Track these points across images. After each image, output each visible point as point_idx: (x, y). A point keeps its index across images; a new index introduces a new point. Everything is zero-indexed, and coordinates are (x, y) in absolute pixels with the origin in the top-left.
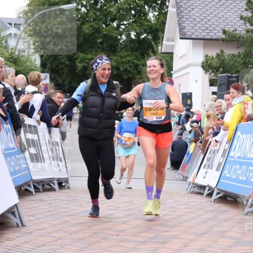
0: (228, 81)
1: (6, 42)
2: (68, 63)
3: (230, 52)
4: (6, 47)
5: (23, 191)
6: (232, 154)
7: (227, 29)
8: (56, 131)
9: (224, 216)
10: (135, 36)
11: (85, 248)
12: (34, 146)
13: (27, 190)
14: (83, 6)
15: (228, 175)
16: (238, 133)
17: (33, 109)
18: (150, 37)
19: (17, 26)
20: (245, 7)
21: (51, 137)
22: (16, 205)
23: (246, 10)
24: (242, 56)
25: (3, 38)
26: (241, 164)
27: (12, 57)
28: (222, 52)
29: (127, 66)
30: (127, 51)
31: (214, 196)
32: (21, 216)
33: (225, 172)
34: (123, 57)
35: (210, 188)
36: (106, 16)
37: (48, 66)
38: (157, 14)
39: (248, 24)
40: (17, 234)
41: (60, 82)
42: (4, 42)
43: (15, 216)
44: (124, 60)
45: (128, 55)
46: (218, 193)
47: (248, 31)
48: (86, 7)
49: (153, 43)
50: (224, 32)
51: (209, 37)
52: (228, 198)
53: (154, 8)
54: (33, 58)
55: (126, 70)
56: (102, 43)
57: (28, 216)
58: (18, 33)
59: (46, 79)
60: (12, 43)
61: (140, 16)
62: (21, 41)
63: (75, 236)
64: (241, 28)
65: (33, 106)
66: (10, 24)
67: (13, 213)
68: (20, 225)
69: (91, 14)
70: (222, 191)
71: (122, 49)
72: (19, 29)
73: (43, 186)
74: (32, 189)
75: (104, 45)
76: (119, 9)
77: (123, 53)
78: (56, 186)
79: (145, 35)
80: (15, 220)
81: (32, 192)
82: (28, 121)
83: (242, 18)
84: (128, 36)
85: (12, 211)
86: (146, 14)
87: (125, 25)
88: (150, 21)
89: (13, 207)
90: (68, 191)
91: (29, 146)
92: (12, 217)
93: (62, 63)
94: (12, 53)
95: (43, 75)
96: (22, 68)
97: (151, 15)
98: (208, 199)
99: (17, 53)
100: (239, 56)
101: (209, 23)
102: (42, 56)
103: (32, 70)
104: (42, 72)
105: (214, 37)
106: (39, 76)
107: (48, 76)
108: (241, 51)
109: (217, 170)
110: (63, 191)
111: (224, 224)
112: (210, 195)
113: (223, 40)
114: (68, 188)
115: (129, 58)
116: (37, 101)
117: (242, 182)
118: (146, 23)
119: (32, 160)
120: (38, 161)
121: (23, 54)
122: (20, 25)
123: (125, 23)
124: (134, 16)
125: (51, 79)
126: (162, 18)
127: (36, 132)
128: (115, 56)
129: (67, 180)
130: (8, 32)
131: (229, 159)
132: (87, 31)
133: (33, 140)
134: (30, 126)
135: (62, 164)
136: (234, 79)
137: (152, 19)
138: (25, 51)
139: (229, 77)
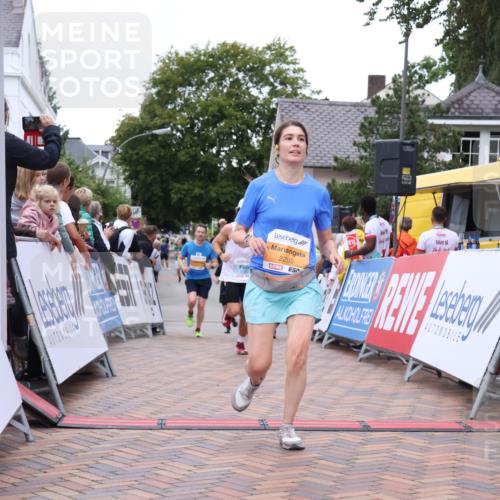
0: (341, 213)
1: (93, 172)
2: (161, 194)
3: (343, 181)
4: (93, 178)
5: (112, 338)
6: (345, 294)
7: (339, 156)
8: (149, 271)
9: (336, 363)
10: (238, 163)
11: (183, 399)
12: (125, 288)
13: (117, 337)
14: (178, 130)
15: (340, 318)
16: (352, 271)
17: (123, 246)
18: (254, 165)
19: (105, 154)
20: (359, 132)
21: (143, 278)
22: (105, 353)
23: (360, 135)
24: (355, 186)
25: (89, 168)
26: (355, 306)
27: (99, 189)
28: (334, 181)
29: (228, 197)
30: (228, 180)
31: (326, 342)
32: (111, 365)
33: (338, 314)
34: (225, 187)
35: (321, 332)
36: (204, 141)
37: (140, 198)
38: (261, 139)
39: (362, 151)
40: (106, 385)
41: (154, 216)
42: (90, 172)
43: (104, 365)
44: (224, 190)
45: (229, 186)
46: (329, 338)
47: (361, 158)
48: (181, 132)
49: (257, 172)
50: (336, 159)
51: (319, 165)
52: (342, 344)
53: (257, 133)
54: (123, 189)
55: (227, 202)
56: (199, 172)
57: (119, 365)
58: (106, 161)
59: (137, 213)
60: (99, 173)
61: (242, 141)
62: (109, 171)
63: (170, 386)
64: (354, 155)
65: (122, 243)
66: (97, 152)
67: (102, 362)
68: (110, 374)
69: (187, 139)
70: (334, 336)
71: (222, 179)
72: (107, 158)
73: (135, 331)
74: (123, 336)
75: (202, 174)
76: (218, 134)
77: (224, 183)
78: (150, 332)
79: (248, 163)
80: (104, 370)
81: (122, 339)
82: (117, 259)
83: (355, 144)
84: (229, 163)
85: (101, 359)
86: (249, 139)
87: (226, 152)
88: (253, 148)
89: (101, 356)
90: (162, 337)
91: (119, 288)
92: (100, 366)
93: (156, 195)
94: (99, 184)
95: (134, 209)
96: (110, 201)
97: (254, 140)
98: (318, 344)
99: (105, 184)
100: (352, 185)
101: (320, 149)
102: (132, 188)
103: (121, 203)
104: (134, 205)
105: (325, 165)
106: (129, 210)
107: (140, 210)
108: (355, 180)
109: (329, 311)
110: (158, 337)
111: (335, 372)
112: (320, 340)
113: (335, 168)
114: (164, 334)
115: (231, 189)
116: (127, 237)
117: (356, 325)
118: (249, 150)
119: (123, 304)
120: (129, 305)
121: (111, 185)
122: (108, 152)
123: (226, 149)
124: (235, 141)
125: (144, 213)
126: (267, 144)
127: (127, 273)
128: (215, 186)
129: (161, 326)
130: (94, 161)
131: (342, 300)
132: (183, 159)
133: (123, 282)
134: (120, 265)
135: (156, 308)
136: (347, 211)
137: (256, 145)
138: (113, 182)
139: (341, 209)
